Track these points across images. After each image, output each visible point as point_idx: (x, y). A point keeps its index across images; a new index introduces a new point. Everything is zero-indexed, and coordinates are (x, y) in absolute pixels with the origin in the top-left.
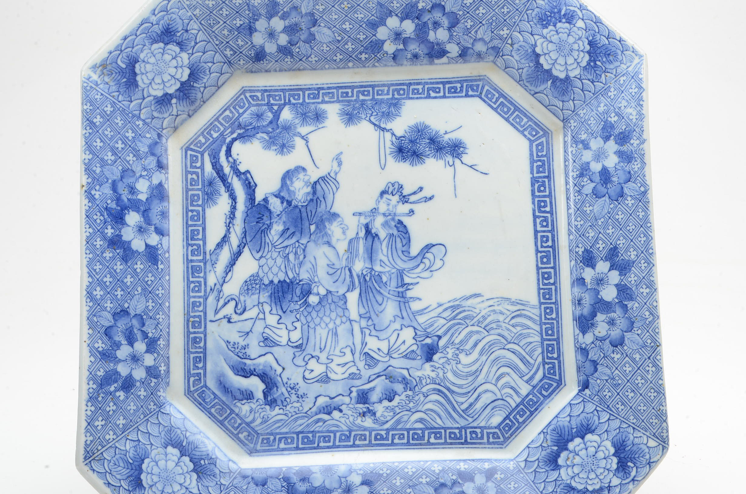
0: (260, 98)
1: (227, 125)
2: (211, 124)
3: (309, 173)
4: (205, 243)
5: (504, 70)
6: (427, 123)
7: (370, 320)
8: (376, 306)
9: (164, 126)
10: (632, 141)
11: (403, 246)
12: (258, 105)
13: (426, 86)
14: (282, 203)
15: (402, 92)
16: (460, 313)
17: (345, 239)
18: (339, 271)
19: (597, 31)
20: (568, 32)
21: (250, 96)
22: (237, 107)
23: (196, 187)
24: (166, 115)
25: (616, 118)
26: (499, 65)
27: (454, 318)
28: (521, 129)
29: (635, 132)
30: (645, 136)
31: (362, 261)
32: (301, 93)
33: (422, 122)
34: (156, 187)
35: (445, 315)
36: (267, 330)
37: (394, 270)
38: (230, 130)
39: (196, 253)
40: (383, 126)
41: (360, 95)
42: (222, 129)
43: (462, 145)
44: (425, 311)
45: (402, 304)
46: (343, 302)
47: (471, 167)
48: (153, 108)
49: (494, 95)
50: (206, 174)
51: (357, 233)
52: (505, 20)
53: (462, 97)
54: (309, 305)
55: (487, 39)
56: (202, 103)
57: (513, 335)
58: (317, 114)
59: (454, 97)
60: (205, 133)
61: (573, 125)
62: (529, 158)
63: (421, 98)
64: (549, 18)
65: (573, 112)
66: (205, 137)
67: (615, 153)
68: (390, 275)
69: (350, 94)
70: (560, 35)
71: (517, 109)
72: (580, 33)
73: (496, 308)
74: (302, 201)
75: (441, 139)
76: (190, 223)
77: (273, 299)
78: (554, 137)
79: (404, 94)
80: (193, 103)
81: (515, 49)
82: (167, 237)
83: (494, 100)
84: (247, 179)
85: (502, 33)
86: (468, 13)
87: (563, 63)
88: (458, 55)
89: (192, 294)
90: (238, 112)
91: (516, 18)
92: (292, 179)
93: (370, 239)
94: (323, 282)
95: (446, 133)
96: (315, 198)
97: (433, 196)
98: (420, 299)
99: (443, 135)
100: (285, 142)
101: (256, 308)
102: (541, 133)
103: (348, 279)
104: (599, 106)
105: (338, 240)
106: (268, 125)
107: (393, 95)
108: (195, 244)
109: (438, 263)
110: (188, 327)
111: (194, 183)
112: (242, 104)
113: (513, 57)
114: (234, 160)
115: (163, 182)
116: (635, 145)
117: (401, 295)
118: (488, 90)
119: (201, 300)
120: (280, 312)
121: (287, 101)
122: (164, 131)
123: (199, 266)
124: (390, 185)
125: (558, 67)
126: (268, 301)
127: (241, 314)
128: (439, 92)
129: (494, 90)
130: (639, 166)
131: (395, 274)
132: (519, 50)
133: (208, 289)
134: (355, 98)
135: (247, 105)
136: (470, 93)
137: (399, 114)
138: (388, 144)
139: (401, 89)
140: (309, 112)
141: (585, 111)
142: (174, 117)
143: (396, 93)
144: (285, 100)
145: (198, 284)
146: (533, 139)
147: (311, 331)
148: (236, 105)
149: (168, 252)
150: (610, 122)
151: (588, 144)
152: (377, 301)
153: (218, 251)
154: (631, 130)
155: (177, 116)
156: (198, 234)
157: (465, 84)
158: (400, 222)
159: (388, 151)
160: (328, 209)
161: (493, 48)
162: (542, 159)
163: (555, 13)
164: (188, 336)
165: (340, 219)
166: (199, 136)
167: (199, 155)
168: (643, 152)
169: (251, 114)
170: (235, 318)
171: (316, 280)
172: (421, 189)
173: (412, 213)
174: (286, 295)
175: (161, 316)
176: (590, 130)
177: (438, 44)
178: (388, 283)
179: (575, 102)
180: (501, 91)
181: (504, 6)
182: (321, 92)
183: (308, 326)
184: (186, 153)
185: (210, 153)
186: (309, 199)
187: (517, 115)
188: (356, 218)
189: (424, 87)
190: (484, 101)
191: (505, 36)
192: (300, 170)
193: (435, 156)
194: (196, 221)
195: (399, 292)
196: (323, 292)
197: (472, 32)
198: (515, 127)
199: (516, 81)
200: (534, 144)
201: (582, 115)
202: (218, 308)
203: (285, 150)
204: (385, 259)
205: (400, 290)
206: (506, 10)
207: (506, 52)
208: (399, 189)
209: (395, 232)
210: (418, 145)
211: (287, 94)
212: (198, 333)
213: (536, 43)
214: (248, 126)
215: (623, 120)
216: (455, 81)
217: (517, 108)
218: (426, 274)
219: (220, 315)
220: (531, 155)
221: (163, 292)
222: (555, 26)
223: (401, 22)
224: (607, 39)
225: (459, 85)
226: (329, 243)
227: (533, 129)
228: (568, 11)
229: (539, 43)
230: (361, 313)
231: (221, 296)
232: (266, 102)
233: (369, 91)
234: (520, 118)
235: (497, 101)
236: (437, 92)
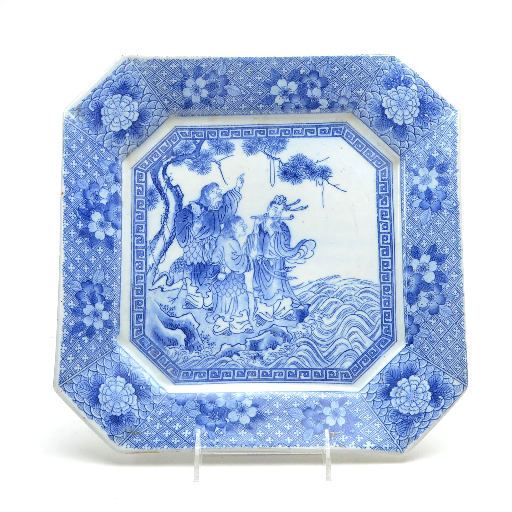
0: (188, 134)
1: (164, 153)
2: (153, 152)
3: (221, 187)
4: (146, 235)
5: (359, 119)
6: (304, 154)
7: (261, 293)
8: (265, 282)
9: (120, 153)
10: (448, 171)
11: (285, 241)
12: (186, 139)
13: (305, 129)
14: (201, 208)
15: (287, 132)
16: (324, 288)
17: (245, 234)
18: (240, 257)
19: (426, 92)
20: (405, 92)
21: (181, 133)
22: (171, 140)
23: (141, 196)
24: (121, 145)
25: (438, 154)
26: (356, 115)
27: (320, 292)
29: (450, 164)
30: (457, 168)
31: (256, 250)
32: (216, 131)
33: (301, 153)
34: (113, 195)
35: (313, 290)
36: (188, 297)
37: (278, 258)
38: (166, 156)
39: (140, 242)
40: (273, 156)
41: (258, 133)
42: (160, 155)
43: (329, 171)
44: (300, 287)
45: (283, 281)
46: (242, 279)
47: (334, 186)
48: (112, 139)
49: (352, 136)
50: (148, 187)
51: (254, 231)
52: (361, 83)
53: (329, 136)
54: (218, 281)
55: (348, 97)
56: (147, 137)
57: (361, 305)
58: (227, 146)
59: (324, 137)
60: (148, 158)
61: (407, 158)
62: (376, 181)
63: (301, 137)
64: (392, 83)
65: (408, 149)
66: (148, 161)
67: (436, 179)
68: (276, 261)
69: (251, 133)
70: (400, 94)
72: (414, 93)
73: (349, 286)
74: (215, 207)
75: (314, 166)
76: (136, 221)
77: (193, 275)
78: (393, 166)
79: (288, 134)
80: (140, 136)
81: (368, 104)
82: (120, 230)
83: (352, 140)
84: (177, 191)
85: (358, 92)
86: (335, 77)
87: (401, 115)
88: (327, 107)
89: (136, 271)
90: (172, 143)
91: (369, 82)
92: (208, 191)
93: (262, 235)
94: (229, 264)
95: (318, 162)
96: (224, 206)
97: (307, 206)
98: (296, 278)
99: (316, 163)
100: (204, 165)
101: (181, 281)
102: (385, 163)
103: (246, 263)
104: (426, 145)
105: (240, 235)
106: (192, 153)
107: (281, 134)
108: (139, 236)
109: (310, 253)
110: (133, 293)
111: (139, 193)
112: (175, 138)
113: (366, 109)
114: (168, 177)
115: (119, 191)
116: (450, 173)
117: (283, 275)
118: (348, 132)
119: (143, 275)
120: (198, 285)
121: (206, 137)
122: (120, 156)
123: (142, 251)
124: (277, 197)
125: (397, 117)
126: (190, 277)
127: (170, 285)
128: (314, 133)
129: (353, 133)
130: (453, 188)
131: (280, 260)
132: (370, 104)
133: (148, 267)
134: (254, 136)
135: (178, 139)
136: (336, 134)
137: (285, 148)
138: (277, 169)
139: (287, 130)
140: (221, 145)
141: (416, 149)
142: (127, 146)
143: (283, 133)
144: (205, 136)
145: (141, 264)
146: (379, 167)
147: (219, 299)
148: (171, 139)
149: (121, 241)
150: (433, 157)
151: (417, 172)
152: (266, 279)
153: (155, 241)
154: (448, 162)
155: (129, 145)
156: (142, 228)
157: (332, 128)
158: (284, 224)
159: (276, 174)
160: (233, 214)
161: (352, 103)
162: (385, 181)
163: (396, 79)
164: (133, 300)
165: (241, 221)
166: (144, 160)
167: (144, 174)
168: (455, 179)
169: (181, 146)
170: (166, 288)
171: (224, 263)
172: (299, 201)
173: (292, 218)
174: (202, 273)
175: (114, 286)
176: (419, 162)
177: (314, 99)
178: (274, 267)
179: (409, 142)
180: (357, 133)
181: (361, 73)
182: (231, 131)
183: (217, 295)
184: (135, 171)
185: (152, 172)
186: (220, 206)
187: (368, 150)
188: (253, 220)
189: (303, 129)
190: (345, 140)
191: (361, 95)
192: (214, 186)
193: (309, 178)
194: (140, 219)
195: (281, 273)
196: (228, 271)
197: (338, 91)
198: (366, 159)
199: (368, 126)
200: (380, 171)
201: (413, 152)
202: (155, 281)
203: (204, 171)
204: (272, 249)
205: (283, 271)
206: (362, 76)
207: (361, 106)
208: (283, 200)
209: (280, 231)
210: (298, 170)
211: (207, 131)
212: (140, 298)
213: (382, 100)
214: (179, 154)
215: (443, 156)
216: (325, 125)
217: (368, 146)
218: (301, 261)
219: (156, 286)
220: (377, 179)
221: (116, 268)
222: (396, 88)
223: (288, 83)
224: (433, 98)
225: (327, 128)
226: (233, 238)
227: (379, 160)
228: (406, 78)
229: (384, 100)
230: (254, 287)
231: (157, 273)
232: (192, 137)
233: (264, 131)
234: (370, 152)
235: (354, 140)
236: (312, 133)
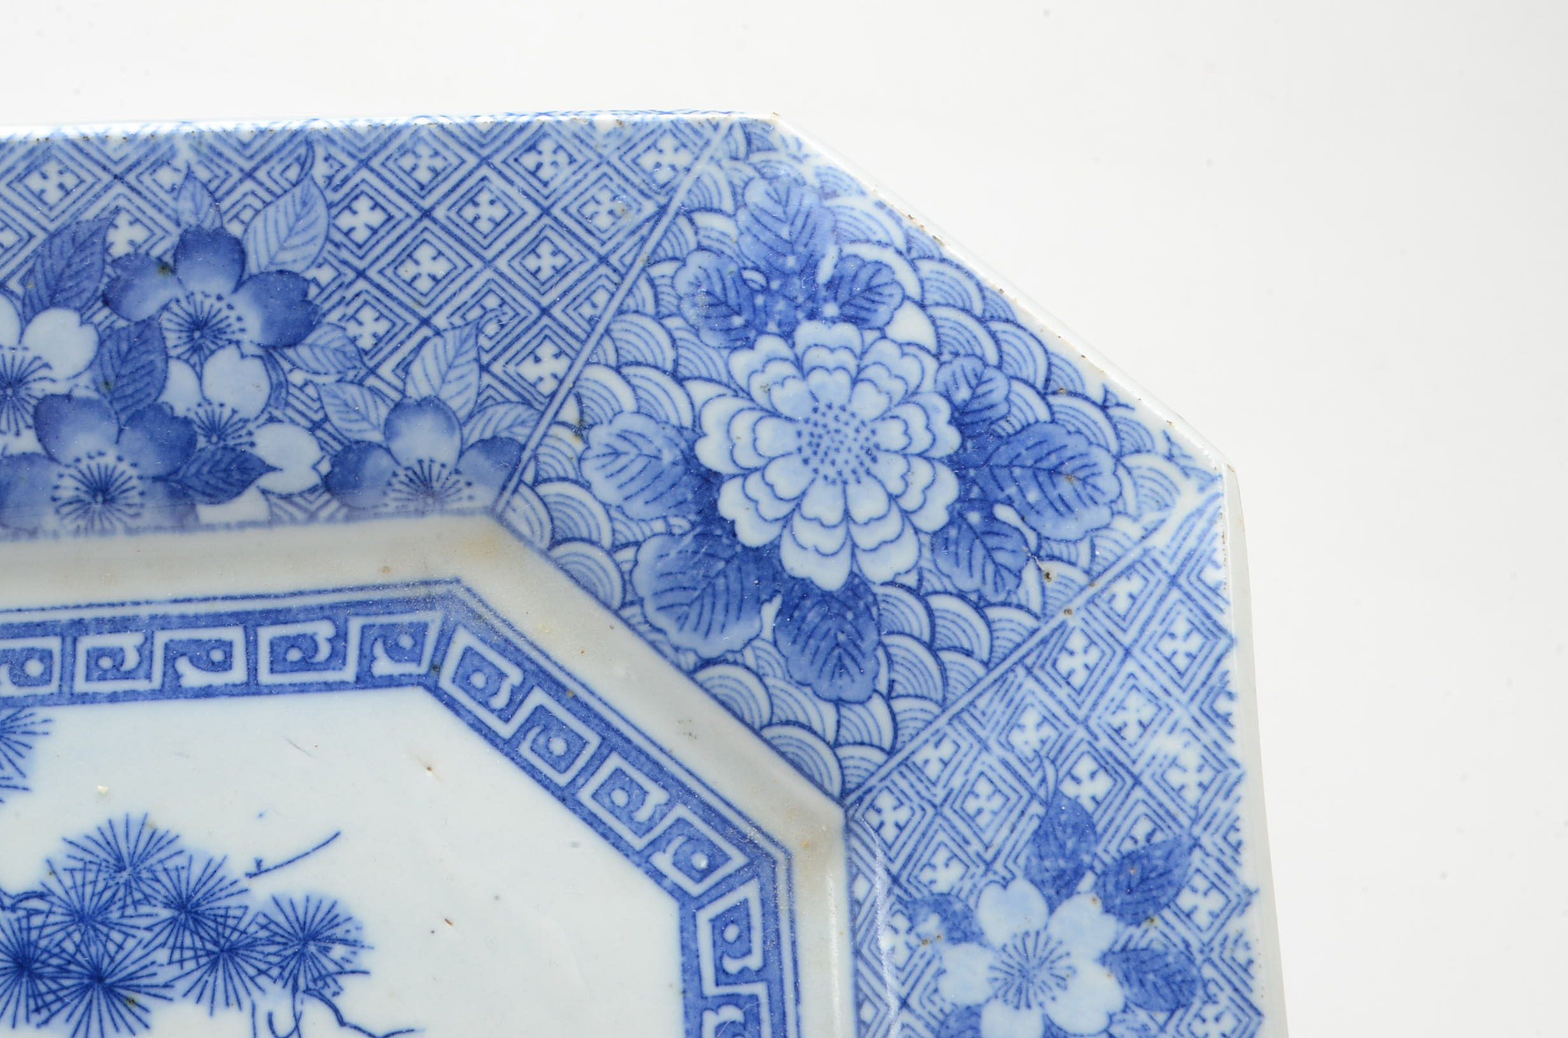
5: (546, 553)
6: (163, 821)
10: (1186, 900)
13: (161, 638)
15: (34, 668)
19: (992, 357)
20: (851, 363)
25: (1102, 785)
26: (524, 529)
28: (639, 843)
29: (1197, 854)
30: (1247, 874)
33: (136, 815)
43: (339, 932)
49: (502, 675)
52: (545, 311)
53: (341, 686)
55: (459, 402)
59: (302, 689)
61: (891, 817)
62: (678, 986)
63: (132, 696)
64: (760, 300)
65: (891, 753)
67: (1104, 959)
70: (817, 378)
71: (615, 740)
72: (910, 368)
75: (233, 902)
78: (798, 878)
79: (45, 678)
81: (597, 449)
83: (500, 701)
85: (530, 371)
86: (361, 274)
87: (833, 515)
88: (313, 479)
91: (601, 298)
95: (259, 870)
99: (245, 883)
102: (738, 859)
104: (1013, 725)
113: (587, 486)
116: (1202, 918)
118: (468, 651)
125: (806, 532)
128: (226, 665)
129: (503, 653)
130: (1228, 1023)
132: (616, 454)
136: (383, 666)
137: (17, 780)
139: (30, 653)
141: (947, 749)
146: (695, 889)
150: (1075, 803)
151: (968, 914)
154: (1177, 841)
157: (355, 626)
161: (490, 445)
162: (745, 989)
163: (785, 275)
168: (1241, 956)
176: (975, 846)
177: (214, 428)
179: (899, 705)
180: (534, 655)
181: (539, 239)
187: (618, 772)
189: (149, 639)
190: (451, 704)
191: (547, 387)
193: (197, 990)
197: (386, 370)
198: (607, 834)
199: (607, 606)
200: (704, 918)
201: (933, 770)
206: (547, 262)
207: (552, 464)
210: (117, 937)
213: (697, 420)
215: (1138, 793)
216: (307, 610)
220: (690, 970)
222: (787, 336)
223: (26, 320)
224: (1043, 396)
225: (323, 630)
227: (694, 839)
228: (851, 267)
229: (711, 419)
234: (630, 785)
235: (514, 703)
236: (214, 667)
